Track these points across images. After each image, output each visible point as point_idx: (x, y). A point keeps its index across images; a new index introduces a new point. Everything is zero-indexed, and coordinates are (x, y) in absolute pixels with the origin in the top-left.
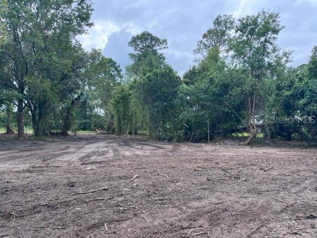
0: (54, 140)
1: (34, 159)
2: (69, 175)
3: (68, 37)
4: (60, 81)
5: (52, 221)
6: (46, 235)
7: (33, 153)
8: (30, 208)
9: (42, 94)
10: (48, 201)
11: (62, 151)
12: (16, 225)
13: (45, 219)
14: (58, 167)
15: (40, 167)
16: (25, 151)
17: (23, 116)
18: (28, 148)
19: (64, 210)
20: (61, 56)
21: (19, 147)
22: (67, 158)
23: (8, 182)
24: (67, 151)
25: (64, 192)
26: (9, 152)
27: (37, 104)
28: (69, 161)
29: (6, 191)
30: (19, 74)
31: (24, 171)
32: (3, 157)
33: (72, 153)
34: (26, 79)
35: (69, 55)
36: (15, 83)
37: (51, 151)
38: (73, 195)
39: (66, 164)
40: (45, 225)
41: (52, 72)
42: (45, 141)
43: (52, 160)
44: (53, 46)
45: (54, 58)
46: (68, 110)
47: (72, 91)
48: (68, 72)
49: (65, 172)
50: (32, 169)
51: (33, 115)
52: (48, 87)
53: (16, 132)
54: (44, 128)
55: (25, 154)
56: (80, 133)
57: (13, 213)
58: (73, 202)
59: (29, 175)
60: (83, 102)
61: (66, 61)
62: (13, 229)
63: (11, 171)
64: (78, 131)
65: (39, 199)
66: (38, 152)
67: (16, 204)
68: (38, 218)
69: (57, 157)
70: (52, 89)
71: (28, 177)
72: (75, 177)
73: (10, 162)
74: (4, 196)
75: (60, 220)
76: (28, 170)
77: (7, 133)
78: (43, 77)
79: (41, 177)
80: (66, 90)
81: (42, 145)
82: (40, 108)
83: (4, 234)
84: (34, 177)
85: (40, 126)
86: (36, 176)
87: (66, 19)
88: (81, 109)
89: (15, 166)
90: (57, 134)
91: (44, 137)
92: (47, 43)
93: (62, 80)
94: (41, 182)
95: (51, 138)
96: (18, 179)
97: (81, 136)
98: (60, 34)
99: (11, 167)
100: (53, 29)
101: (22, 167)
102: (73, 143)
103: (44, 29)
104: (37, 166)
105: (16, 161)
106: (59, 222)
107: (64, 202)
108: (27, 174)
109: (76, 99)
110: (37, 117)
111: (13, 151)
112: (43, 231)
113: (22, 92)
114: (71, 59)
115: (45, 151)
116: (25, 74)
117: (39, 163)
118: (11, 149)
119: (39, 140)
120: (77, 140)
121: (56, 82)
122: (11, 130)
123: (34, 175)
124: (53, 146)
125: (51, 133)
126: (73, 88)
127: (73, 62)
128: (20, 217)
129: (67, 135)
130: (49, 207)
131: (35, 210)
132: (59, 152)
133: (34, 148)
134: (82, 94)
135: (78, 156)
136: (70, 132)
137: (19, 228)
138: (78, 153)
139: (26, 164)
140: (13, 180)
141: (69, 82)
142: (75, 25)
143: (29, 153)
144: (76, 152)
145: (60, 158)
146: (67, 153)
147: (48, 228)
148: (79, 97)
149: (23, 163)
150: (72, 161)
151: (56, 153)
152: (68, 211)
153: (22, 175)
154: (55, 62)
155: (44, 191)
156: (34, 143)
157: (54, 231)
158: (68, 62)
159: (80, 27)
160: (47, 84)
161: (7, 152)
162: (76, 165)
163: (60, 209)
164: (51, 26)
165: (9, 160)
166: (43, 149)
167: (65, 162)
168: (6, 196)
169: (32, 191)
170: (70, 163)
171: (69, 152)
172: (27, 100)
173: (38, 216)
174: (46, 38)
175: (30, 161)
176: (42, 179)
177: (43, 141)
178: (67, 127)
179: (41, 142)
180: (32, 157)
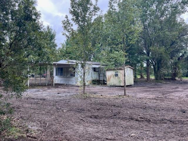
0: (167, 83)
1: (157, 93)
2: (181, 105)
3: (175, 18)
4: (170, 46)
5: (174, 130)
6: (171, 137)
7: (156, 89)
8: (160, 119)
9: (159, 55)
10: (170, 118)
11: (173, 90)
12: (153, 127)
13: (169, 128)
14: (172, 99)
15: (162, 98)
16: (152, 88)
17: (149, 69)
18: (153, 86)
19: (181, 126)
20: (171, 31)
21: (148, 86)
22: (177, 94)
23: (145, 103)
24: (177, 90)
25: (179, 115)
26: (143, 88)
27: (156, 62)
28: (179, 96)
29: (146, 108)
30: (147, 46)
31: (152, 99)
32: (141, 90)
33: (180, 91)
34: (151, 48)
35: (176, 28)
36: (144, 51)
37: (166, 89)
38: (185, 118)
39: (178, 98)
40: (170, 131)
41: (165, 42)
42: (161, 83)
43: (168, 95)
44: (166, 26)
45: (167, 33)
46: (176, 64)
47: (178, 51)
48: (176, 39)
49: (178, 103)
50: (157, 98)
51: (154, 68)
52: (163, 51)
53: (146, 78)
54: (161, 76)
55: (152, 89)
56: (184, 79)
57: (151, 120)
58: (186, 122)
59: (156, 101)
60: (186, 58)
61: (174, 33)
62: (152, 129)
63: (146, 98)
64: (182, 78)
65: (164, 116)
66: (159, 89)
67: (152, 116)
68: (165, 126)
69: (170, 93)
70: (165, 52)
71: (156, 103)
72: (185, 107)
73: (145, 93)
74: (145, 110)
75: (179, 131)
76: (155, 98)
77: (141, 78)
78: (159, 46)
79: (163, 103)
80: (174, 51)
81: (160, 85)
82: (158, 64)
83: (148, 130)
84: (159, 103)
85: (158, 74)
86: (160, 102)
87: (174, 7)
88: (185, 63)
89: (147, 95)
90: (169, 79)
91: (161, 81)
92: (162, 25)
93: (171, 45)
94: (164, 106)
95: (165, 81)
96: (150, 102)
97: (185, 81)
98: (170, 17)
99: (146, 95)
100: (165, 15)
101: (151, 96)
102: (181, 85)
103: (160, 17)
104: (160, 97)
105: (148, 93)
106: (179, 132)
107: (180, 121)
108: (155, 101)
109: (181, 56)
110: (157, 69)
111: (145, 88)
112: (169, 134)
113: (149, 56)
114: (177, 31)
115: (162, 89)
116: (150, 45)
117: (160, 95)
118: (144, 87)
119: (158, 82)
120: (183, 83)
121: (168, 47)
122: (143, 77)
123: (158, 101)
124: (168, 86)
125: (164, 78)
126: (179, 50)
127: (179, 33)
128: (155, 123)
129: (175, 80)
130: (171, 121)
131: (163, 121)
132: (172, 90)
133: (156, 87)
134: (185, 52)
135: (185, 93)
136: (177, 78)
137: (156, 129)
138: (185, 92)
139: (153, 95)
140: (148, 103)
141: (176, 46)
142: (179, 9)
143: (153, 89)
144: (184, 91)
145: (173, 94)
146: (177, 91)
147: (172, 134)
148: (183, 55)
149: (152, 95)
150: (181, 96)
151: (170, 90)
152: (184, 127)
153: (152, 101)
154: (167, 35)
155: (166, 112)
156: (156, 84)
157: (176, 136)
158: (176, 33)
159: (183, 9)
160: (163, 49)
161: (142, 88)
162: (185, 99)
163: (178, 125)
164: (164, 14)
165: (144, 92)
166: (161, 88)
167: (177, 97)
168: (146, 110)
169: (159, 110)
170: (180, 98)
171: (179, 91)
172: (151, 60)
173: (165, 125)
174: (161, 22)
175: (155, 94)
176: (164, 104)
177: (160, 83)
178: (175, 75)
179: (159, 84)
180: (156, 92)
